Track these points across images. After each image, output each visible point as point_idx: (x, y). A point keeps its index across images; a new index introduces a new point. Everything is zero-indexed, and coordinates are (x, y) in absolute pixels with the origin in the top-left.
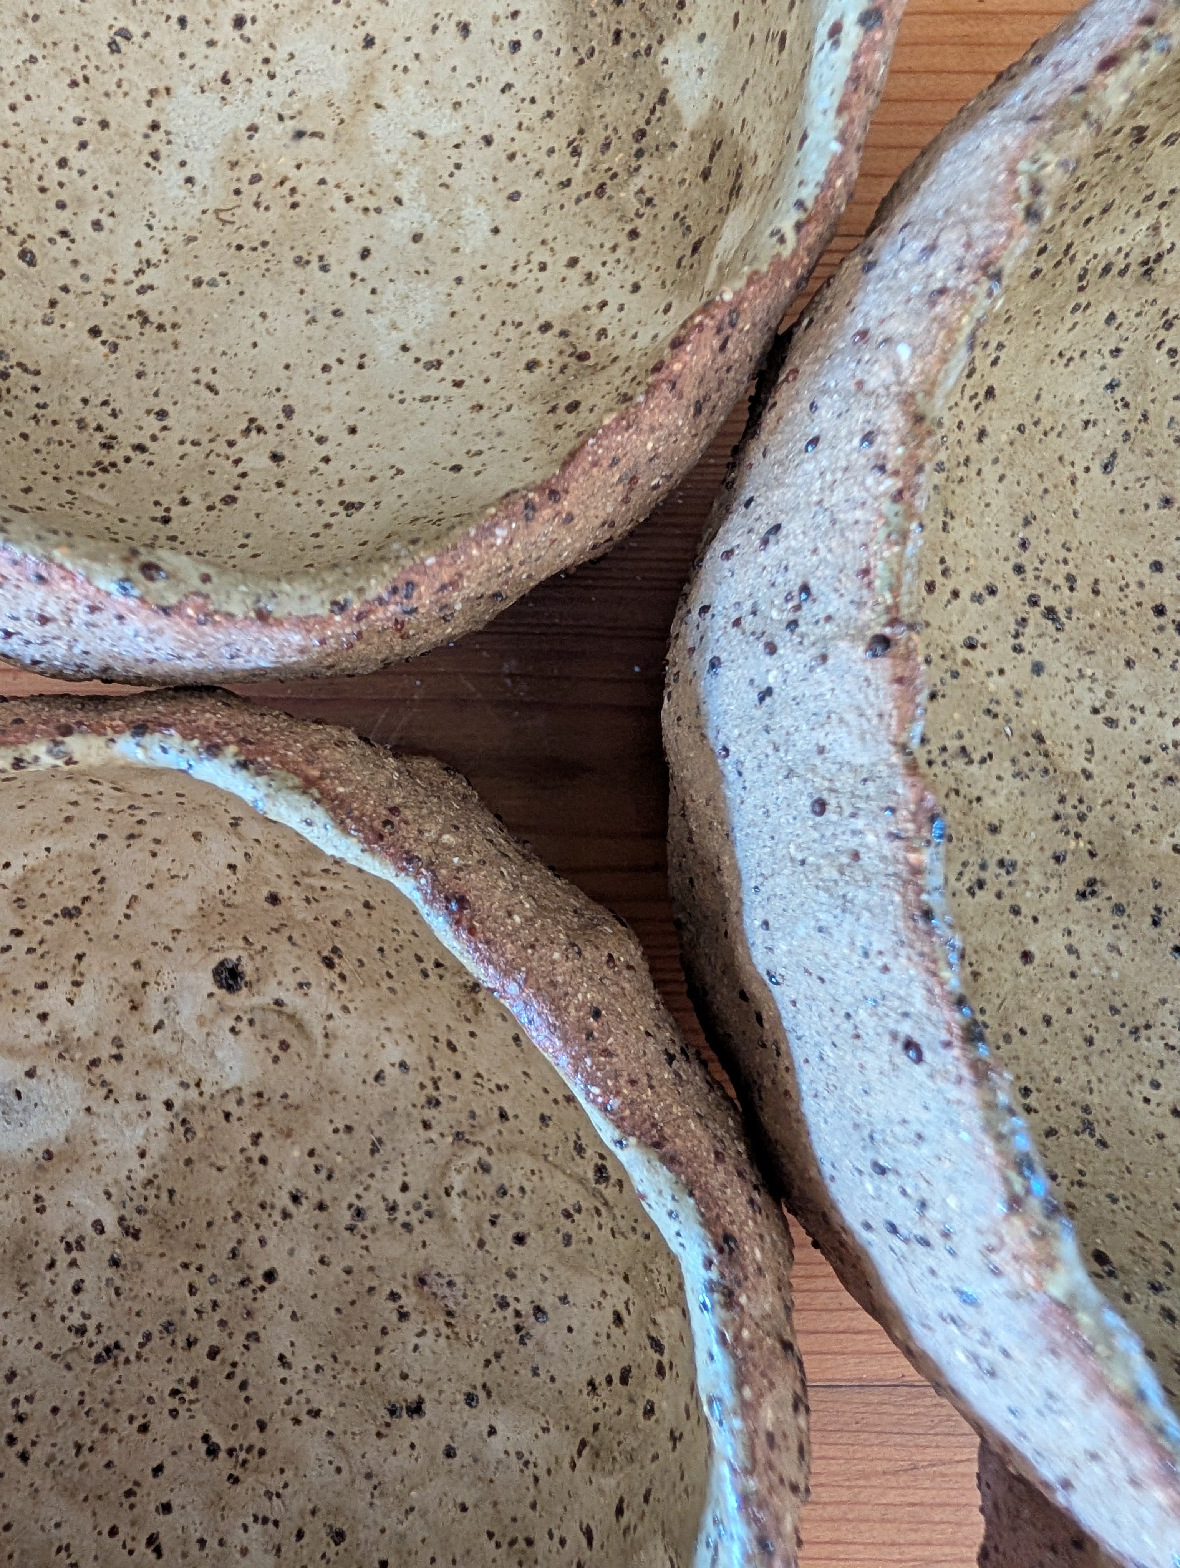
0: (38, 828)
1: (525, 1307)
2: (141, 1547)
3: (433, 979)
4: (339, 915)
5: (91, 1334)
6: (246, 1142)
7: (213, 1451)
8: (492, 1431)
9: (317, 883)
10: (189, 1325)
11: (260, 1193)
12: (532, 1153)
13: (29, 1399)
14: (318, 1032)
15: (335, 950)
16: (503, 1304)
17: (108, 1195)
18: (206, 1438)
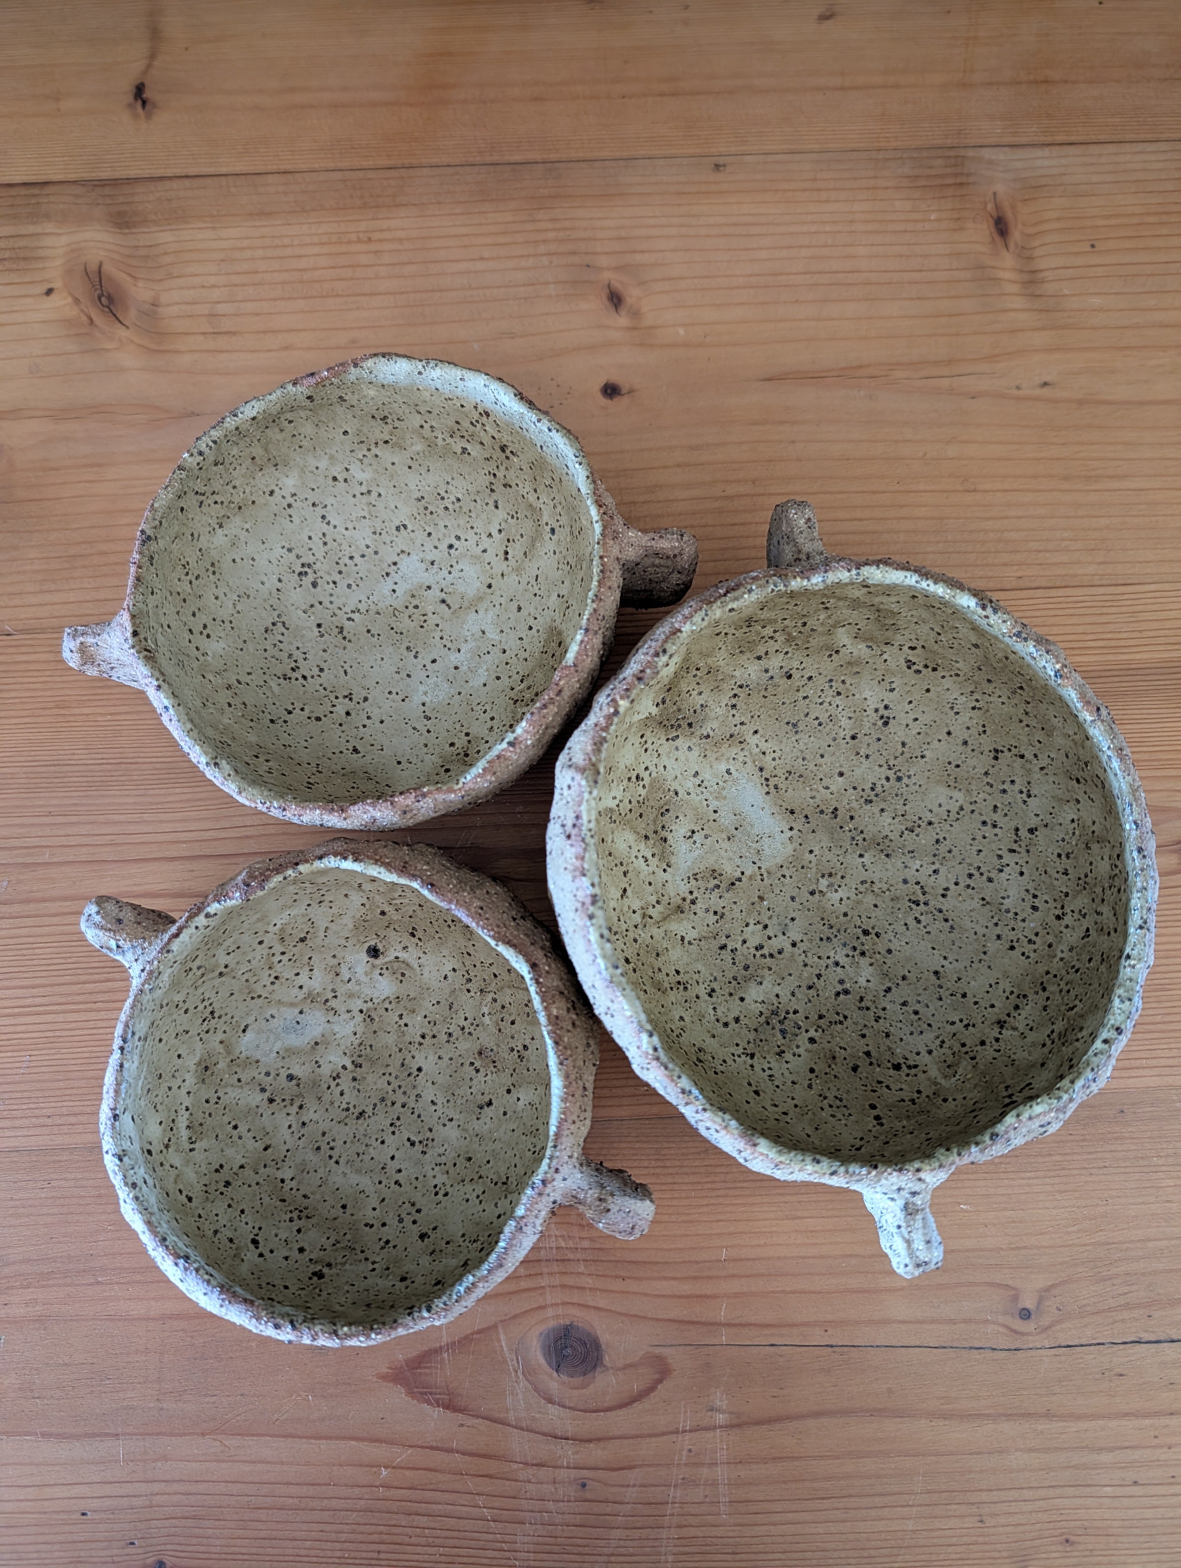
0: (284, 907)
1: (520, 1048)
2: (392, 1185)
3: (453, 927)
4: (411, 913)
5: (352, 1110)
6: (397, 1019)
7: (413, 1144)
8: (519, 1099)
9: (398, 902)
10: (391, 1097)
11: (408, 1039)
12: (509, 987)
13: (334, 1140)
14: (416, 966)
15: (414, 928)
16: (512, 1050)
17: (345, 1054)
18: (409, 1140)
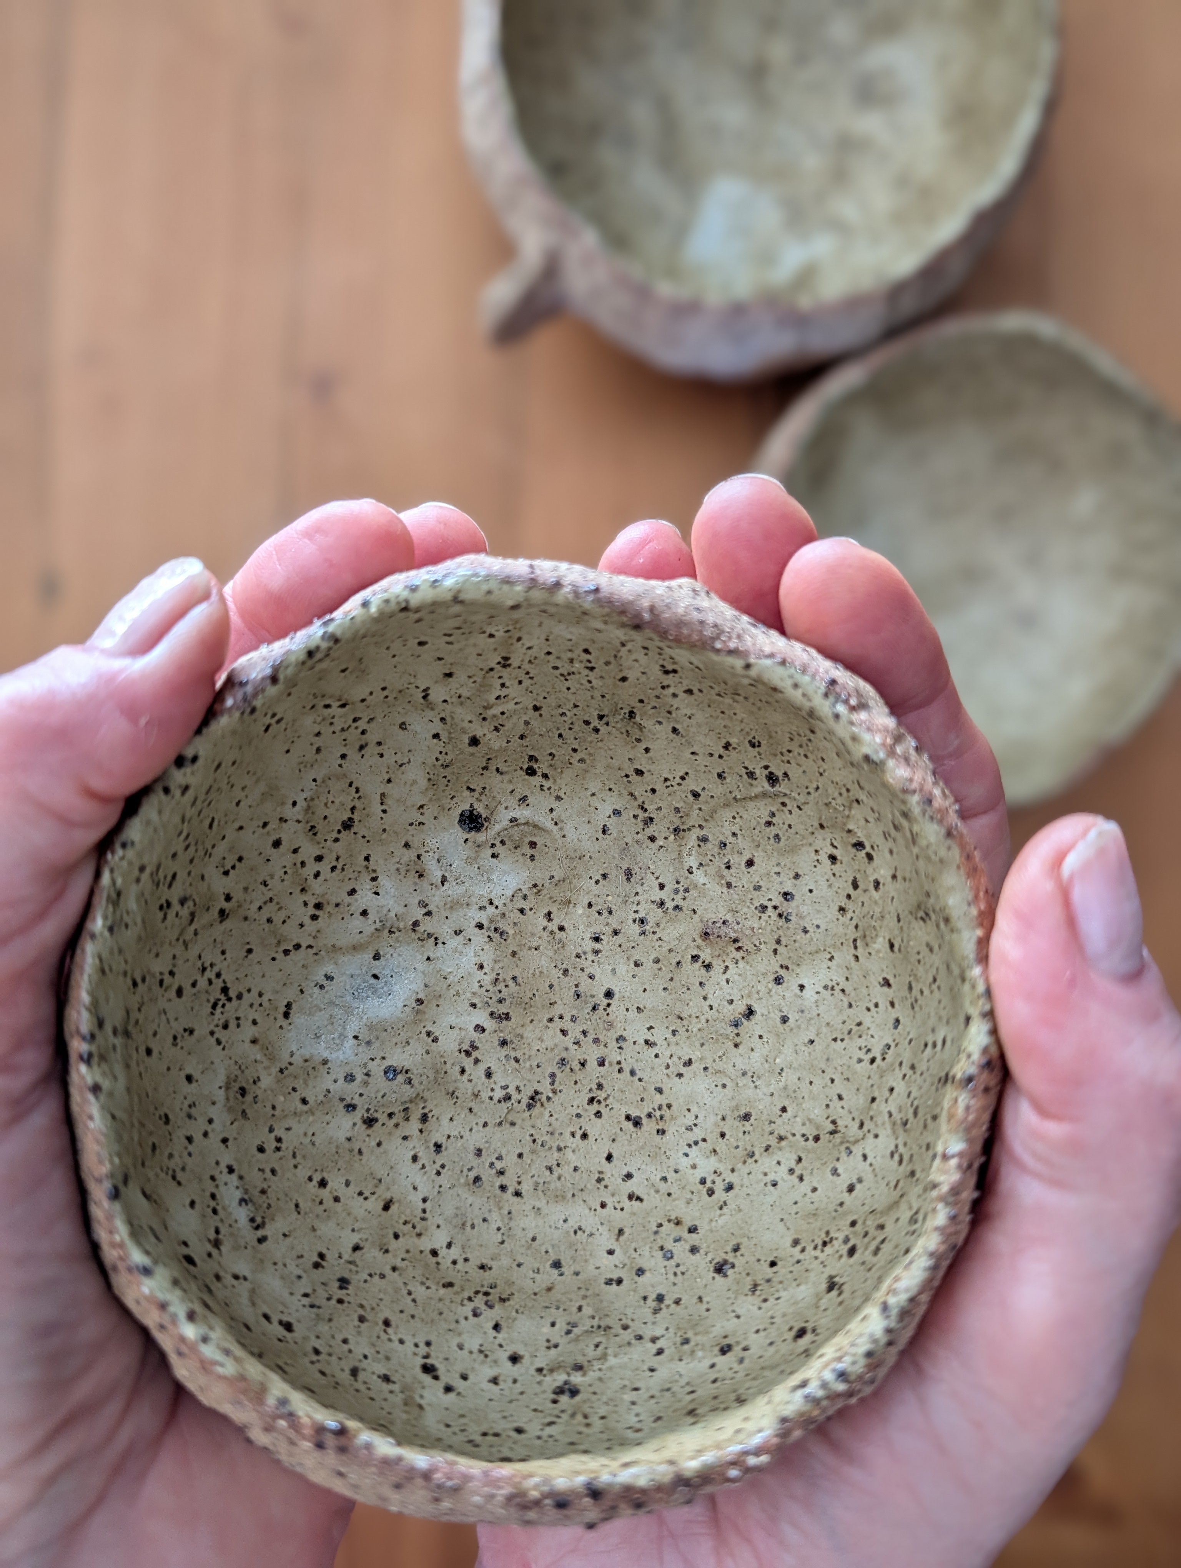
1: (778, 900)
2: (627, 1203)
3: (603, 729)
4: (521, 729)
5: (515, 1096)
6: (544, 922)
7: (637, 1123)
8: (802, 987)
9: (496, 711)
10: (575, 1055)
11: (572, 950)
12: (727, 805)
13: (499, 1158)
14: (549, 825)
15: (532, 758)
16: (764, 908)
17: (474, 1005)
18: (628, 1118)
